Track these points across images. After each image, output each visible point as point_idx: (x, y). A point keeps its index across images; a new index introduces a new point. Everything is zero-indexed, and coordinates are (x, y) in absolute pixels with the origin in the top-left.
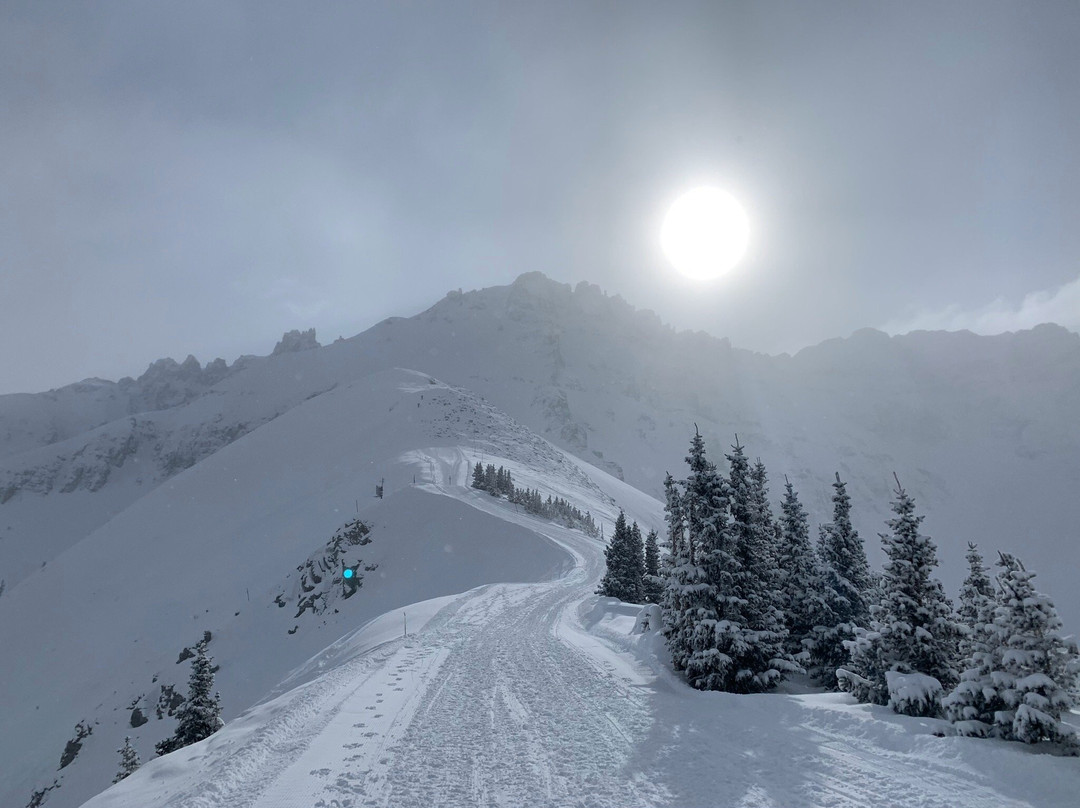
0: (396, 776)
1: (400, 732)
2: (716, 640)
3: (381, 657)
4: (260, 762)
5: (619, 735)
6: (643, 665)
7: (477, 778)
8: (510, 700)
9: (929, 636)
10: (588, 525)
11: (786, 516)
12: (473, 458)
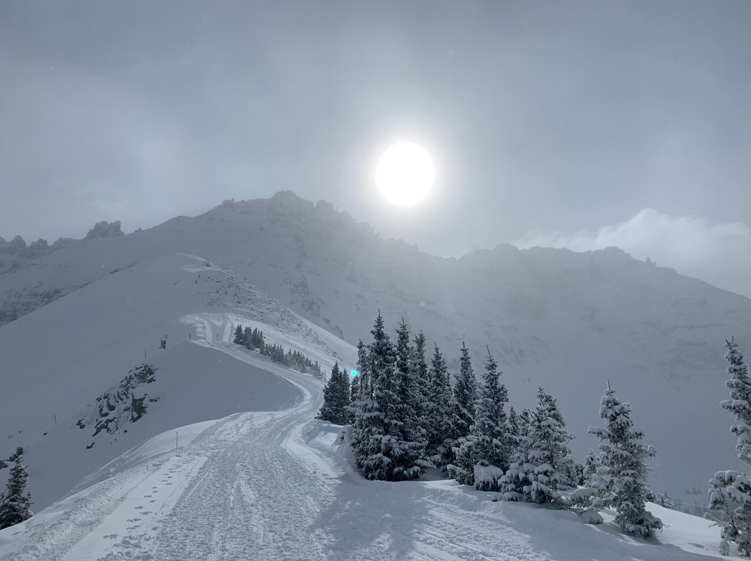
0: (163, 537)
1: (168, 510)
2: (382, 448)
3: (158, 463)
4: (67, 533)
5: (312, 508)
6: (338, 465)
7: (216, 536)
8: (245, 489)
9: (500, 444)
10: (316, 370)
11: (434, 368)
12: (236, 321)
